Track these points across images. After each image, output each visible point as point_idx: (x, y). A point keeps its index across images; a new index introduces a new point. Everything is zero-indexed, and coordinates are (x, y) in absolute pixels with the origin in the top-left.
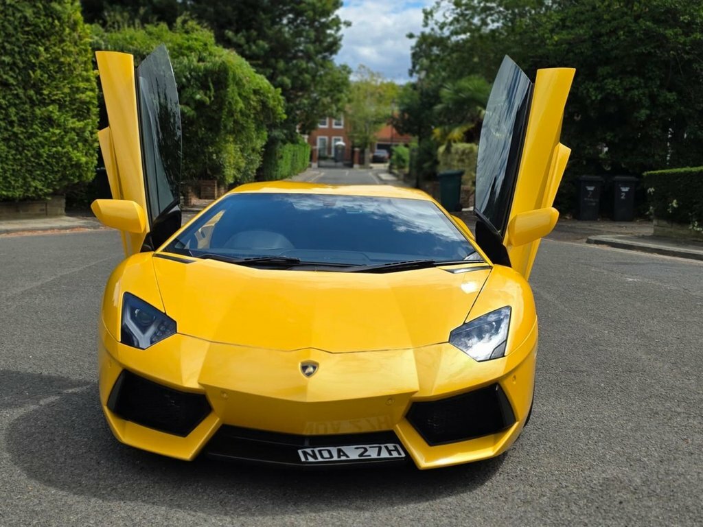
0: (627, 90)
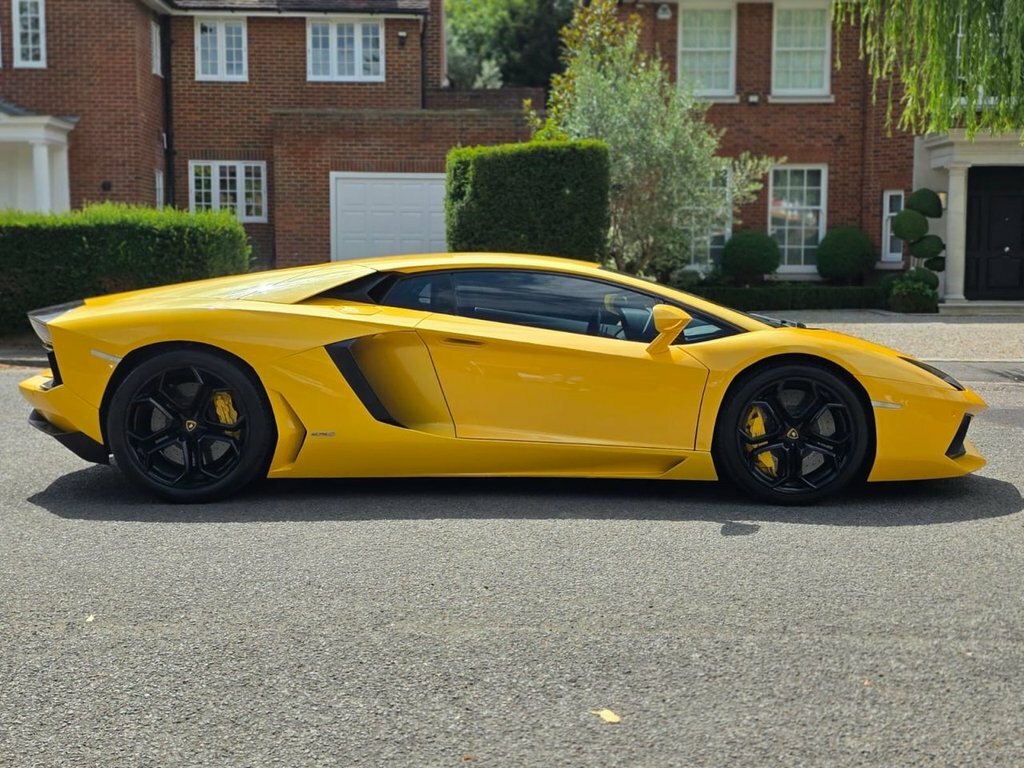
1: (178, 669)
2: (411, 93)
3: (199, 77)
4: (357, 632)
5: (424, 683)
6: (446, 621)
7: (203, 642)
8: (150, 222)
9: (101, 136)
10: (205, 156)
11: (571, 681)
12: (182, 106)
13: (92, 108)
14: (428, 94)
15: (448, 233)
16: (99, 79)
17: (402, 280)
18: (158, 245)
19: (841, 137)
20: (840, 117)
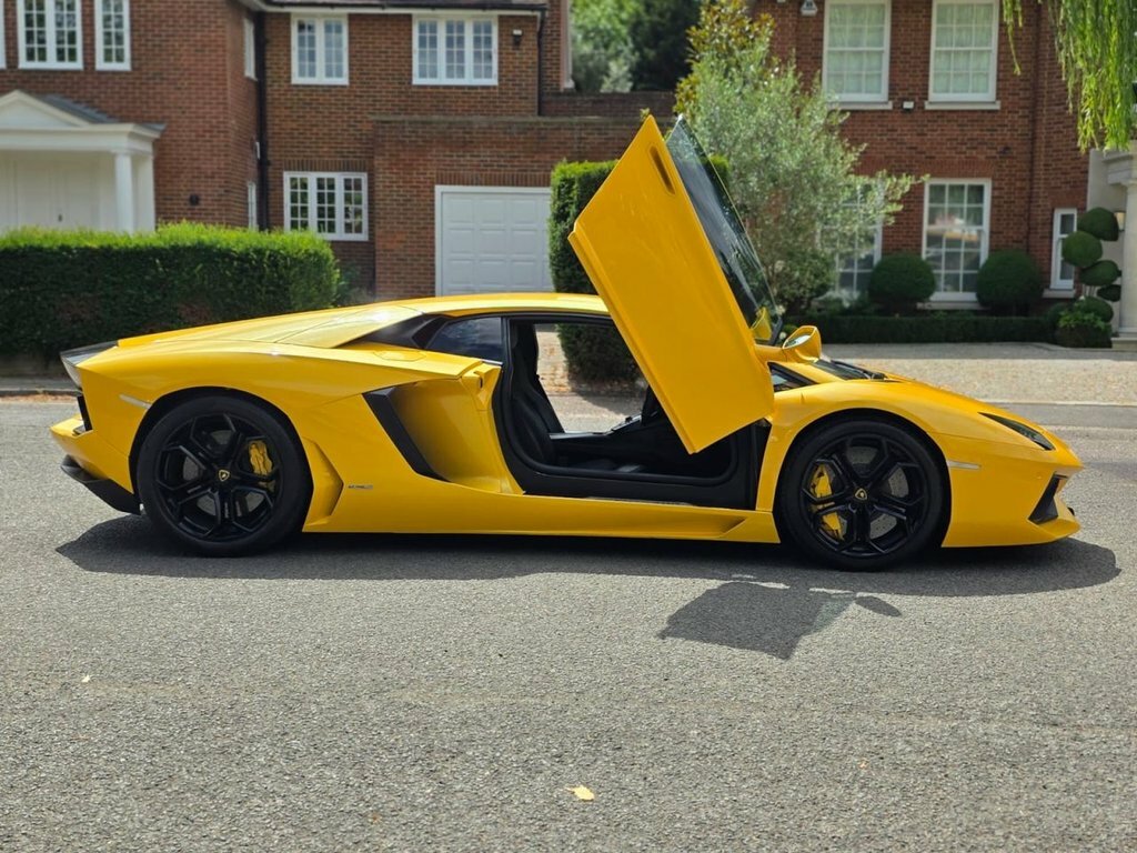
1: (161, 734)
2: (526, 98)
3: (296, 79)
4: (353, 700)
5: (404, 755)
6: (448, 691)
7: (193, 707)
8: (228, 244)
9: (188, 146)
10: (302, 167)
11: (556, 756)
12: (277, 112)
13: (180, 115)
14: (545, 98)
15: (551, 257)
16: (186, 83)
17: (450, 324)
18: (236, 269)
19: (1007, 148)
20: (1006, 126)
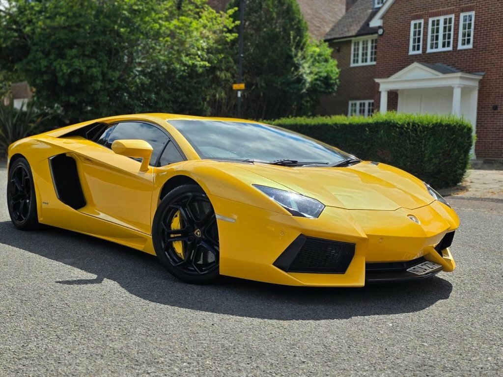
0: (89, 68)
9: (495, 81)
13: (492, 67)
16: (497, 51)
